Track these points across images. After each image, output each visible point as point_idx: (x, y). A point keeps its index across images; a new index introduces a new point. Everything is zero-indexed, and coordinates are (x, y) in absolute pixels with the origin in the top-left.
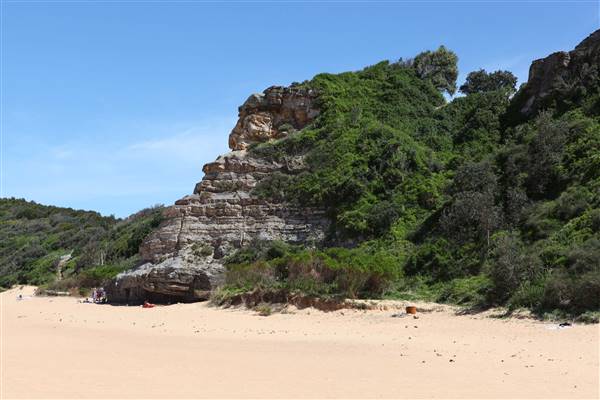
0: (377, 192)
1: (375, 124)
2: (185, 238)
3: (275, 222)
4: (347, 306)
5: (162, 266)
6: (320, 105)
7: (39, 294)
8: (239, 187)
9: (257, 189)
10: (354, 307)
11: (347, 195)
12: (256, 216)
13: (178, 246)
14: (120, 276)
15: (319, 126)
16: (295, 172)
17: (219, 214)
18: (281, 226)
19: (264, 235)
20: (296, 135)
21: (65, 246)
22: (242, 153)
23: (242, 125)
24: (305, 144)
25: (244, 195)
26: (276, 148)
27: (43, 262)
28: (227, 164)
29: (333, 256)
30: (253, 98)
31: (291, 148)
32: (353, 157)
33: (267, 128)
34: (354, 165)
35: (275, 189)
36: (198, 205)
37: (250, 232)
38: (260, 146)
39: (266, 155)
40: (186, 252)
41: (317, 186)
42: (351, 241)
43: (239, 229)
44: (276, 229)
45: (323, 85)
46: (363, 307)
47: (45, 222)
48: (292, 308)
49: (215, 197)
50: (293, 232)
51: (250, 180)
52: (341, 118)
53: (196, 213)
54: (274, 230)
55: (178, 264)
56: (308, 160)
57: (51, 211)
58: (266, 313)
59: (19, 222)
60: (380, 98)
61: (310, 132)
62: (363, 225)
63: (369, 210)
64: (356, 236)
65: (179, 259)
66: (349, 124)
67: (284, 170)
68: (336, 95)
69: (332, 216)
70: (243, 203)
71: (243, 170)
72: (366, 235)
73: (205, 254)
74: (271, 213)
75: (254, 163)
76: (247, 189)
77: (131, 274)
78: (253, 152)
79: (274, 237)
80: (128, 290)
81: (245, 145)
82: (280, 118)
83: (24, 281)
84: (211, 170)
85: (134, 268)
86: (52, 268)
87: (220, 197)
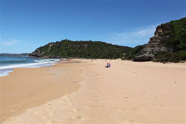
0: (184, 42)
1: (183, 29)
2: (147, 51)
4: (180, 62)
5: (143, 55)
6: (171, 26)
7: (122, 60)
8: (157, 42)
9: (160, 42)
10: (181, 62)
11: (178, 42)
12: (160, 47)
13: (146, 52)
14: (136, 57)
15: (172, 30)
16: (167, 39)
17: (153, 46)
18: (165, 48)
19: (161, 50)
20: (167, 32)
22: (157, 36)
23: (157, 31)
24: (169, 34)
25: (157, 43)
26: (163, 34)
28: (154, 38)
29: (177, 53)
30: (159, 26)
31: (166, 34)
32: (179, 35)
33: (161, 31)
34: (179, 37)
35: (163, 42)
36: (149, 45)
37: (159, 49)
38: (160, 34)
39: (161, 36)
40: (148, 53)
41: (172, 41)
42: (178, 51)
43: (157, 49)
44: (164, 49)
45: (172, 23)
46: (183, 62)
47: (120, 48)
48: (169, 62)
49: (152, 43)
50: (167, 49)
51: (158, 40)
52: (176, 29)
53: (149, 46)
54: (163, 49)
55: (146, 55)
56: (169, 36)
57: (121, 46)
58: (164, 63)
59: (116, 48)
60: (184, 24)
61: (170, 31)
62: (181, 48)
63: (182, 45)
64: (180, 50)
65: (146, 54)
66: (177, 29)
67: (165, 38)
68: (175, 24)
69: (175, 46)
70: (157, 44)
71: (157, 39)
72: (182, 49)
73: (151, 53)
74: (163, 46)
75: (159, 37)
76: (158, 42)
78: (159, 35)
79: (163, 50)
80: (137, 59)
81: (157, 34)
82: (164, 29)
83: (118, 58)
84: (151, 39)
85: (139, 56)
87: (153, 43)
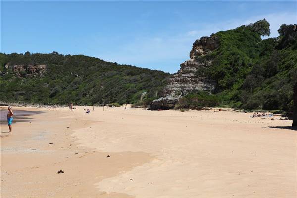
0: (231, 74)
1: (236, 50)
2: (173, 89)
3: (201, 84)
4: (204, 109)
5: (165, 98)
6: (219, 43)
7: (132, 107)
8: (191, 72)
9: (196, 72)
11: (221, 75)
12: (195, 81)
13: (171, 91)
14: (154, 101)
15: (218, 50)
16: (209, 67)
17: (184, 81)
18: (202, 85)
19: (197, 88)
20: (210, 53)
21: (145, 88)
22: (193, 60)
23: (193, 50)
24: (212, 57)
25: (192, 74)
26: (203, 58)
27: (136, 95)
28: (187, 64)
30: (197, 41)
31: (208, 58)
32: (226, 62)
33: (201, 51)
34: (226, 65)
35: (202, 72)
36: (177, 78)
37: (193, 87)
38: (199, 57)
39: (200, 61)
40: (173, 94)
41: (214, 72)
42: (221, 90)
43: (189, 86)
44: (201, 86)
45: (220, 35)
48: (190, 110)
49: (183, 75)
50: (205, 87)
51: (194, 69)
52: (225, 48)
53: (177, 81)
54: (200, 86)
55: (170, 97)
56: (213, 63)
60: (239, 40)
61: (214, 52)
62: (224, 85)
63: (228, 80)
64: (222, 88)
65: (170, 96)
66: (227, 50)
67: (205, 66)
68: (224, 39)
69: (217, 82)
70: (191, 77)
71: (192, 66)
72: (225, 88)
73: (179, 94)
74: (200, 80)
75: (196, 63)
76: (193, 72)
77: (157, 100)
78: (196, 60)
79: (200, 89)
80: (156, 106)
81: (194, 57)
82: (206, 47)
84: (182, 66)
85: (158, 99)
86: (138, 98)
87: (185, 75)
